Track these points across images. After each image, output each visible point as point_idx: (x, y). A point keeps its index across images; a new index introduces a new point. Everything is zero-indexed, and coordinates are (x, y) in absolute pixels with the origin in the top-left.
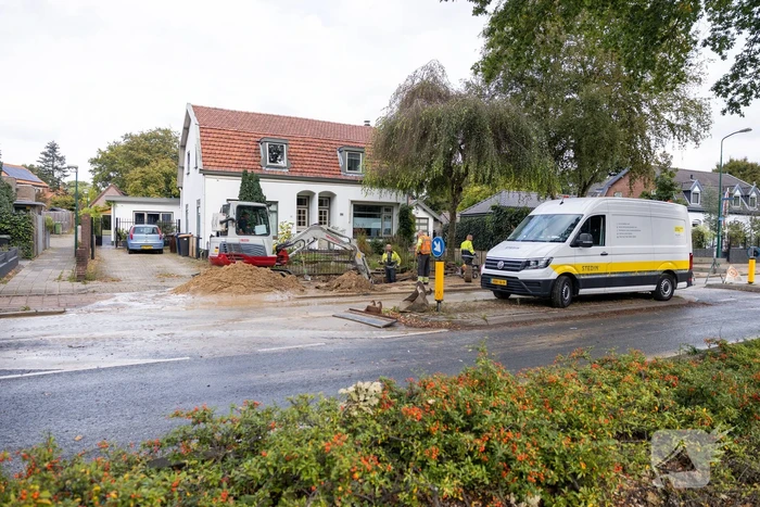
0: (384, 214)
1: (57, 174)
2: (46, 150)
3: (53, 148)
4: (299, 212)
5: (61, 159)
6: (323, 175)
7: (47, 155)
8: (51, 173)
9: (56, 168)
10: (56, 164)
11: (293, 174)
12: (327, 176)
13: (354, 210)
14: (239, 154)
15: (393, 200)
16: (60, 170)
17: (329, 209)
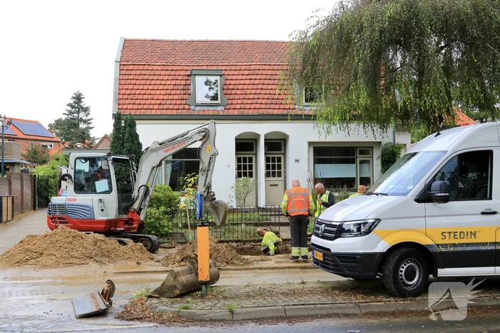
0: (359, 158)
1: (82, 126)
2: (72, 101)
3: (78, 98)
4: (239, 160)
5: (86, 110)
6: (270, 112)
7: (72, 107)
8: (76, 126)
9: (81, 120)
10: (82, 115)
11: (231, 112)
12: (276, 112)
13: (315, 155)
14: (163, 92)
15: (370, 139)
16: (85, 122)
17: (285, 154)
